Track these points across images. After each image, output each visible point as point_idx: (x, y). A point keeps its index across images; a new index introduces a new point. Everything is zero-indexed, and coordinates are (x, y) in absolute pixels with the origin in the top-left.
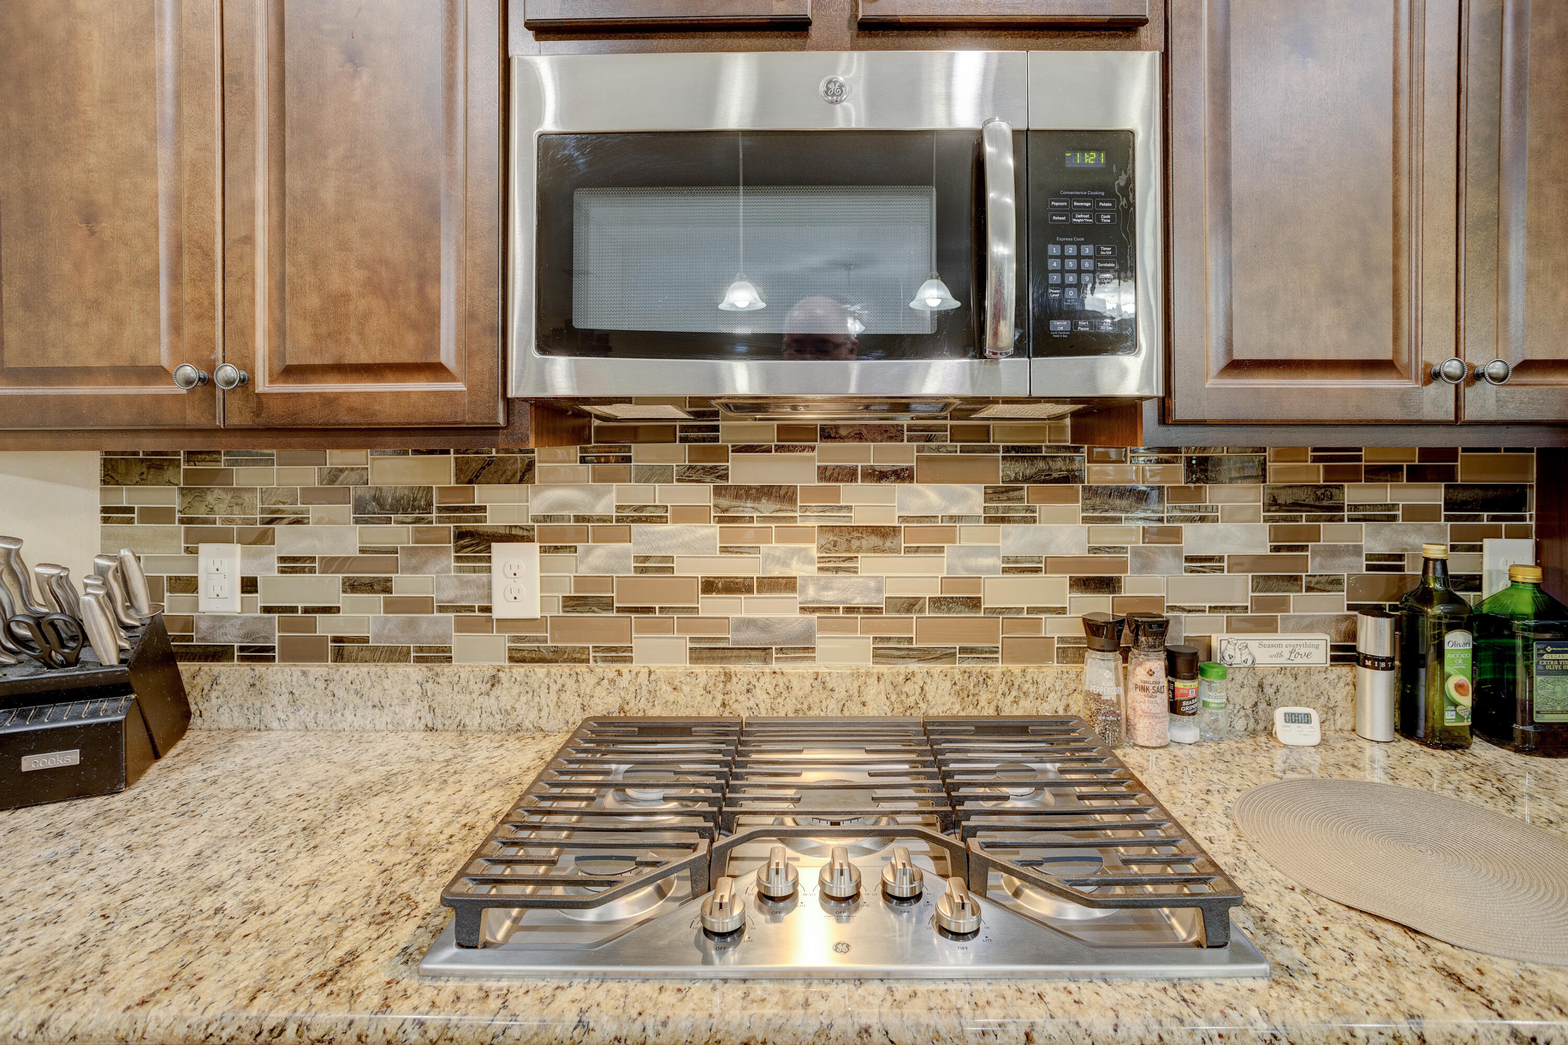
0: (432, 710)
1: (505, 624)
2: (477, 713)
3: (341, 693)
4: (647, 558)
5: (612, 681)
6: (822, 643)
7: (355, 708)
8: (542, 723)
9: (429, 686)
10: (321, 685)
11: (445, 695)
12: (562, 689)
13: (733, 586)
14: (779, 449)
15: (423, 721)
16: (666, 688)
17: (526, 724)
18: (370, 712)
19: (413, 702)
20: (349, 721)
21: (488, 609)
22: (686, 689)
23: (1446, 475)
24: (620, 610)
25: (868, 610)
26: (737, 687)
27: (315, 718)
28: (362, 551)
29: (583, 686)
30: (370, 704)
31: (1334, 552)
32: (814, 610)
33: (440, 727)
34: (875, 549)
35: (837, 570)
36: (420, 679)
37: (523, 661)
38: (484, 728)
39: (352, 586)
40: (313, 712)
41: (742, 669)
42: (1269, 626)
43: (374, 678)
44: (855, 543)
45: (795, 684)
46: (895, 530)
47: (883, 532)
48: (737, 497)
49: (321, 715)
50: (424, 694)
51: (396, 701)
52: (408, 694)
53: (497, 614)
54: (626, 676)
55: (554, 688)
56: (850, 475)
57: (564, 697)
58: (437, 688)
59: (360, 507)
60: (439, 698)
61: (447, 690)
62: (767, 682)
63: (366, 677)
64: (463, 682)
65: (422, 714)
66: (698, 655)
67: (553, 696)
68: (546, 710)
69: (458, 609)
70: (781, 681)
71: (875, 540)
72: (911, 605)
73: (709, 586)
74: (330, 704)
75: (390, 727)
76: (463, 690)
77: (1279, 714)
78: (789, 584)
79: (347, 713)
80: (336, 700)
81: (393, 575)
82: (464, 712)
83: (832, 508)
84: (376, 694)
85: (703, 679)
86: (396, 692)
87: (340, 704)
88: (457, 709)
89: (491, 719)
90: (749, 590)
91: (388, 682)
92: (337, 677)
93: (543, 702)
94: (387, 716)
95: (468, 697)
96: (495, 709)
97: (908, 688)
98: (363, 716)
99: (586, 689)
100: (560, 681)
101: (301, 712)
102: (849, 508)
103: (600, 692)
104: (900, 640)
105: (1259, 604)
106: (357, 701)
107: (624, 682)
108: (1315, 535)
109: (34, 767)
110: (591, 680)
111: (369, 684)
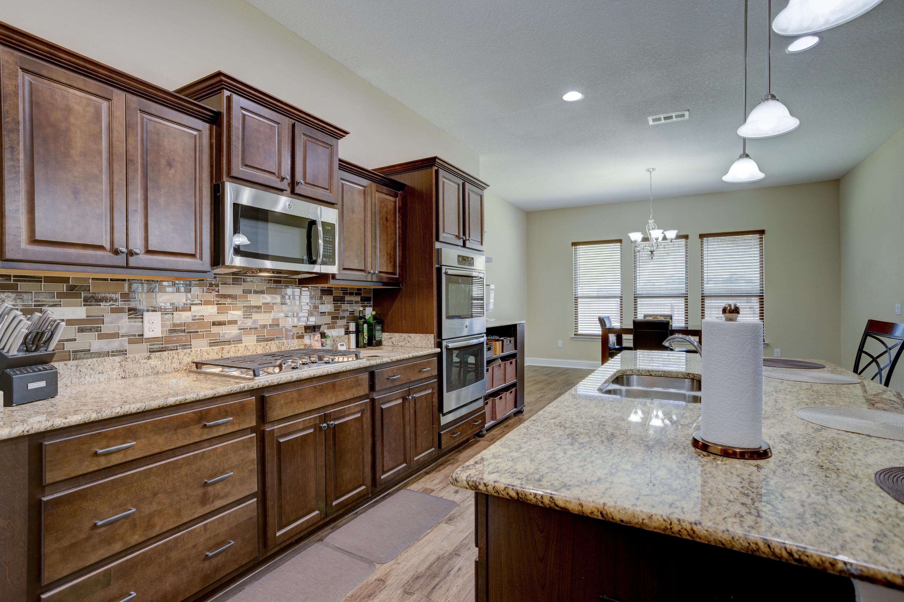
0: (124, 371)
1: (148, 340)
2: (142, 370)
3: (84, 370)
4: (195, 316)
5: (189, 354)
6: (244, 338)
7: (91, 375)
8: (166, 370)
9: (123, 363)
10: (74, 368)
11: (130, 365)
12: (173, 358)
13: (220, 324)
14: (233, 284)
15: (121, 376)
16: (205, 354)
17: (161, 371)
18: (97, 376)
19: (117, 369)
20: (88, 380)
21: (142, 335)
22: (211, 354)
23: (360, 294)
24: (188, 333)
25: (255, 328)
26: (225, 351)
27: (71, 381)
28: (87, 317)
29: (180, 356)
30: (97, 372)
31: (344, 311)
32: (242, 329)
33: (128, 377)
34: (256, 312)
35: (247, 318)
36: (119, 361)
37: (154, 352)
38: (145, 374)
39: (81, 330)
40: (70, 379)
41: (227, 347)
42: (333, 328)
43: (99, 362)
44: (251, 310)
45: (240, 349)
46: (261, 307)
47: (258, 307)
48: (221, 297)
49: (74, 380)
50: (121, 366)
51: (109, 370)
52: (114, 367)
53: (146, 336)
54: (194, 352)
55: (170, 358)
56: (250, 292)
57: (173, 360)
58: (126, 363)
59: (86, 300)
60: (127, 367)
61: (131, 363)
62: (233, 349)
63: (96, 362)
64: (137, 360)
65: (120, 373)
66: (212, 344)
67: (170, 361)
68: (167, 365)
69: (128, 336)
70: (237, 348)
71: (256, 310)
72: (265, 326)
73: (214, 324)
74: (78, 375)
75: (106, 380)
76: (137, 362)
77: (339, 345)
78: (235, 322)
79: (87, 377)
80: (81, 373)
81: (102, 325)
82: (137, 370)
83: (246, 301)
84: (100, 368)
85: (216, 350)
86: (109, 366)
87: (83, 374)
88: (134, 369)
89: (148, 371)
90: (225, 324)
91: (106, 363)
92: (82, 364)
93: (166, 363)
94: (105, 376)
95: (139, 365)
96: (149, 368)
97: (267, 347)
98: (94, 378)
99: (181, 357)
100: (172, 356)
101: (64, 380)
102: (250, 301)
103: (185, 357)
104: (262, 336)
105: (333, 323)
106: (91, 372)
107: (193, 354)
108: (341, 307)
109: (33, 388)
110: (182, 354)
111: (97, 365)
